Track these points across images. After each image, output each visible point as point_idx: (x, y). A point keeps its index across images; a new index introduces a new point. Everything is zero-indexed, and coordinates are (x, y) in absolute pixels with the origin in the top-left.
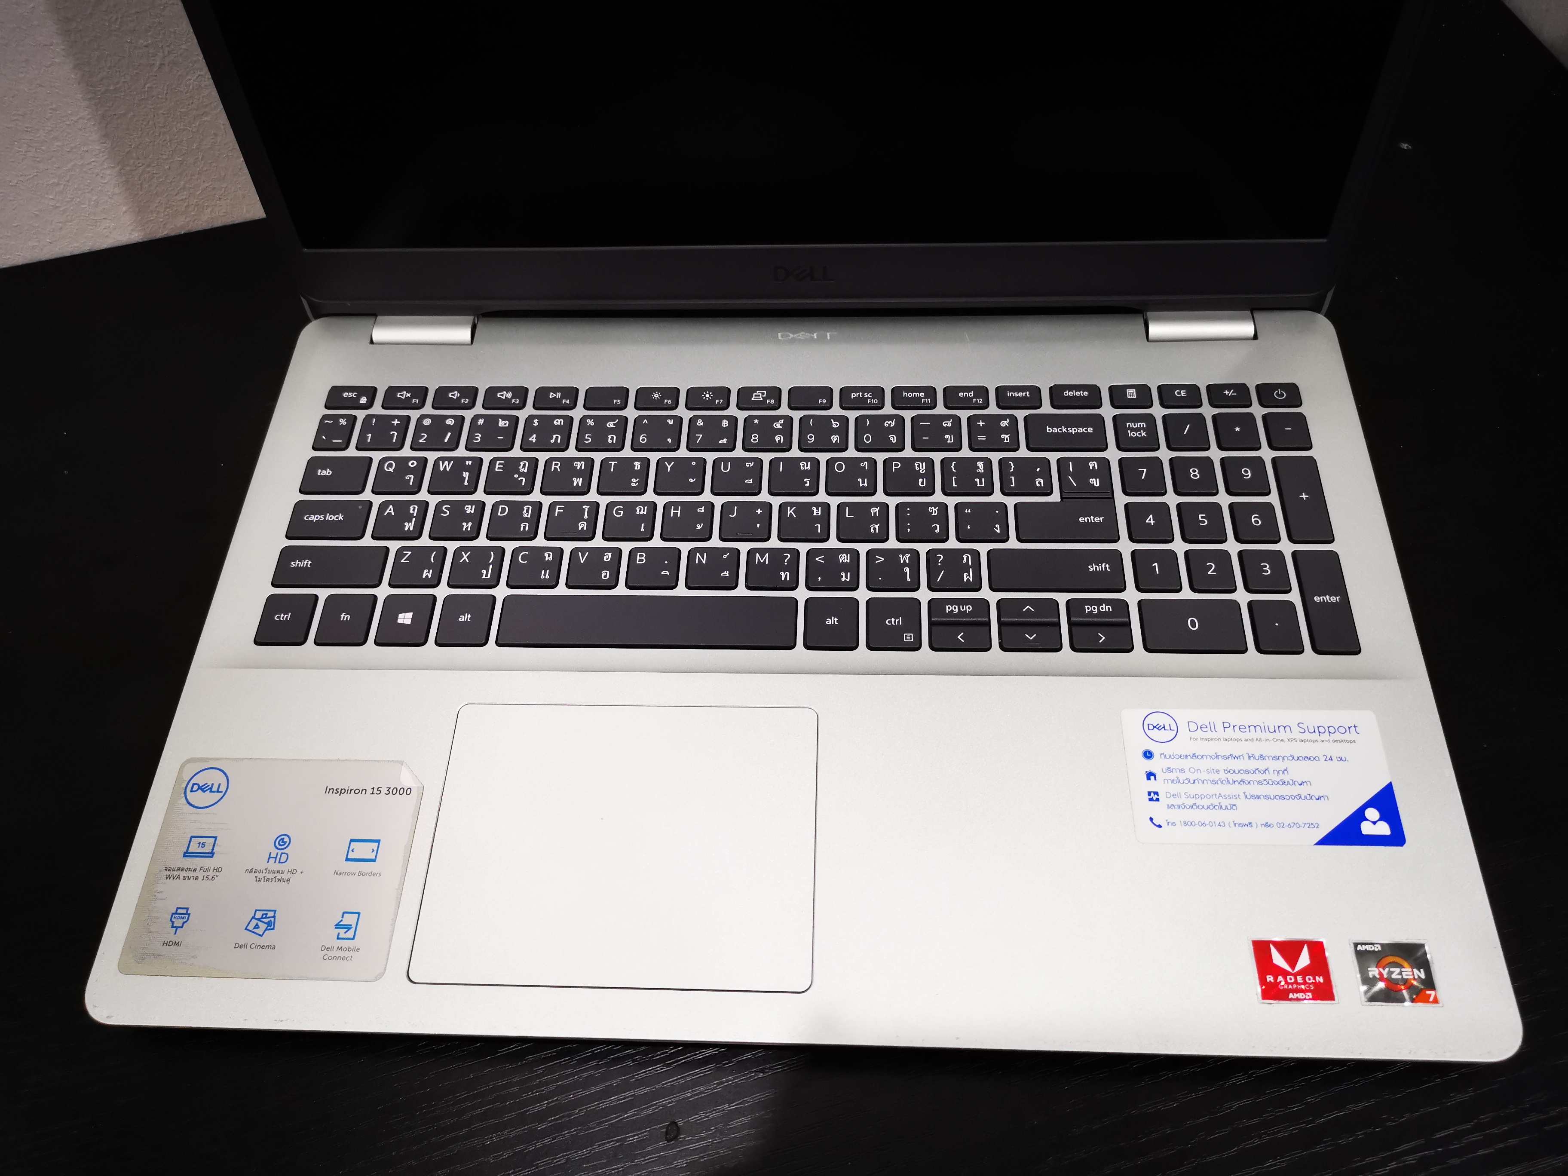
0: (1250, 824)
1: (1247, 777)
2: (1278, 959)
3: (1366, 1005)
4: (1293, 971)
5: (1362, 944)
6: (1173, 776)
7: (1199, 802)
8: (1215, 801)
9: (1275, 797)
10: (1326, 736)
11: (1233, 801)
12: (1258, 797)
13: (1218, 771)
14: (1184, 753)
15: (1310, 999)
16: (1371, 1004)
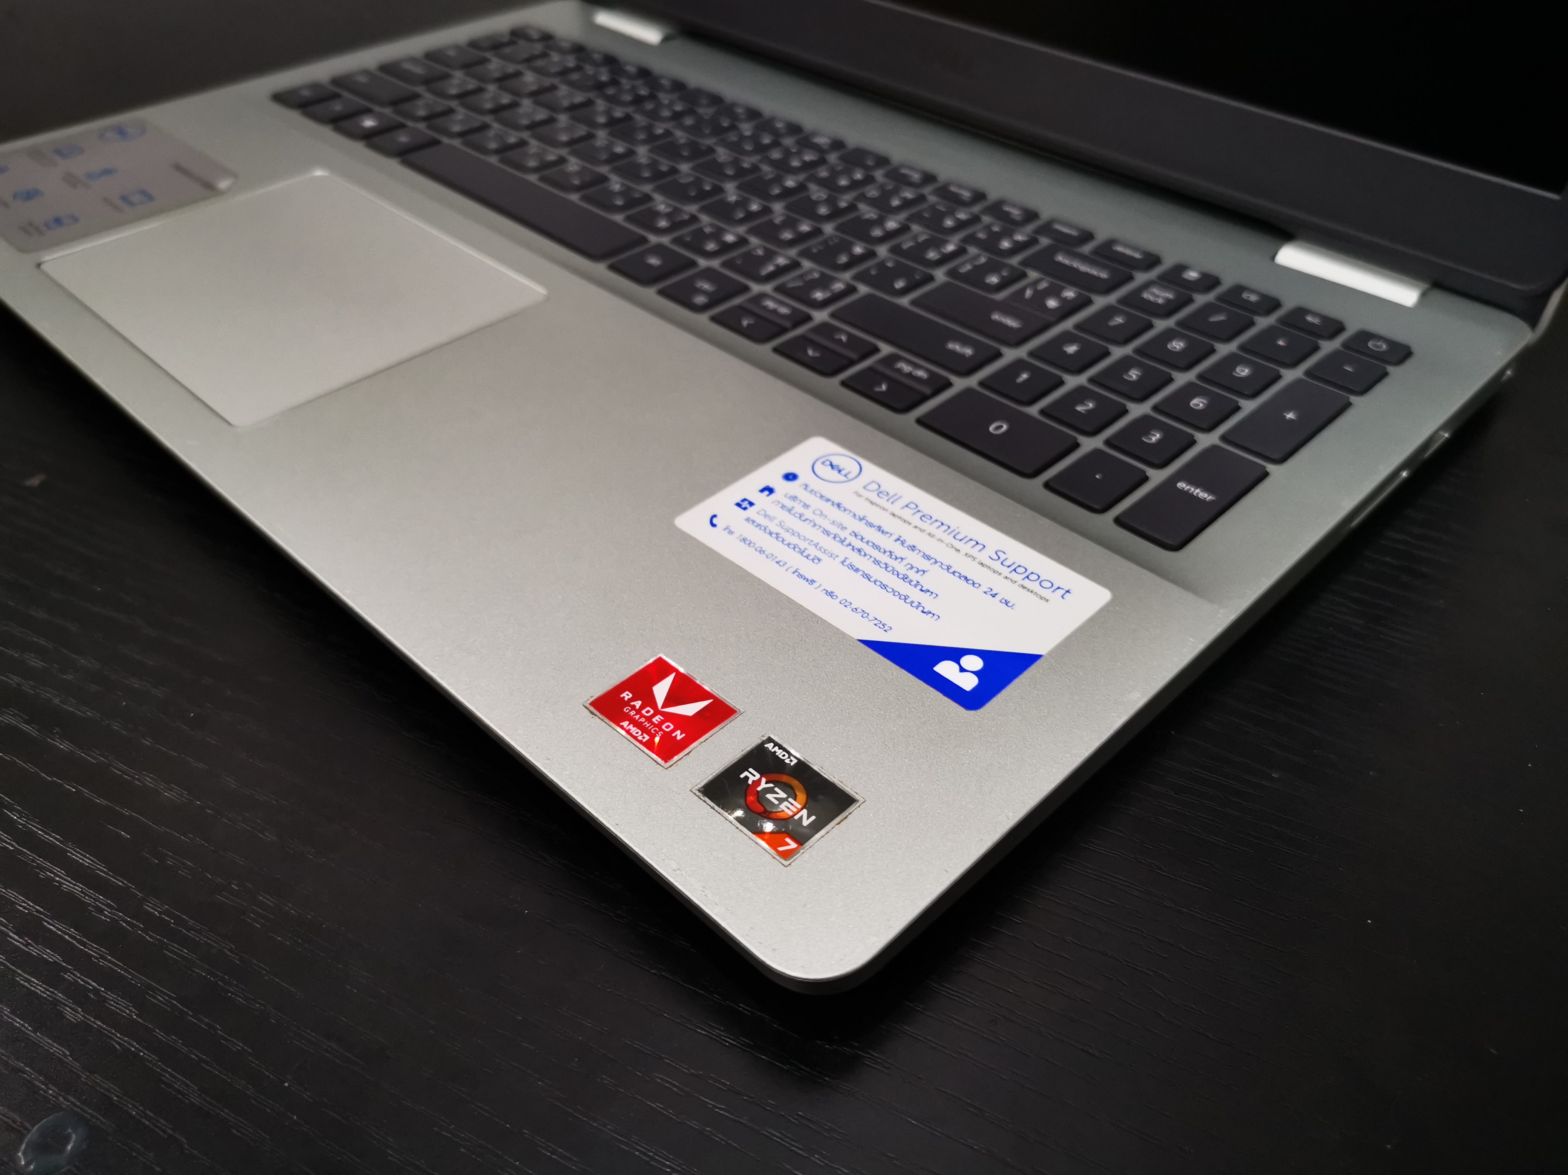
0: (813, 582)
1: (869, 550)
2: (661, 690)
3: (695, 794)
4: (662, 708)
5: (776, 744)
6: (789, 503)
7: (784, 534)
8: (803, 545)
9: (875, 582)
10: (1018, 578)
11: (820, 555)
12: (857, 570)
13: (844, 528)
14: (828, 496)
15: (640, 742)
16: (702, 798)
